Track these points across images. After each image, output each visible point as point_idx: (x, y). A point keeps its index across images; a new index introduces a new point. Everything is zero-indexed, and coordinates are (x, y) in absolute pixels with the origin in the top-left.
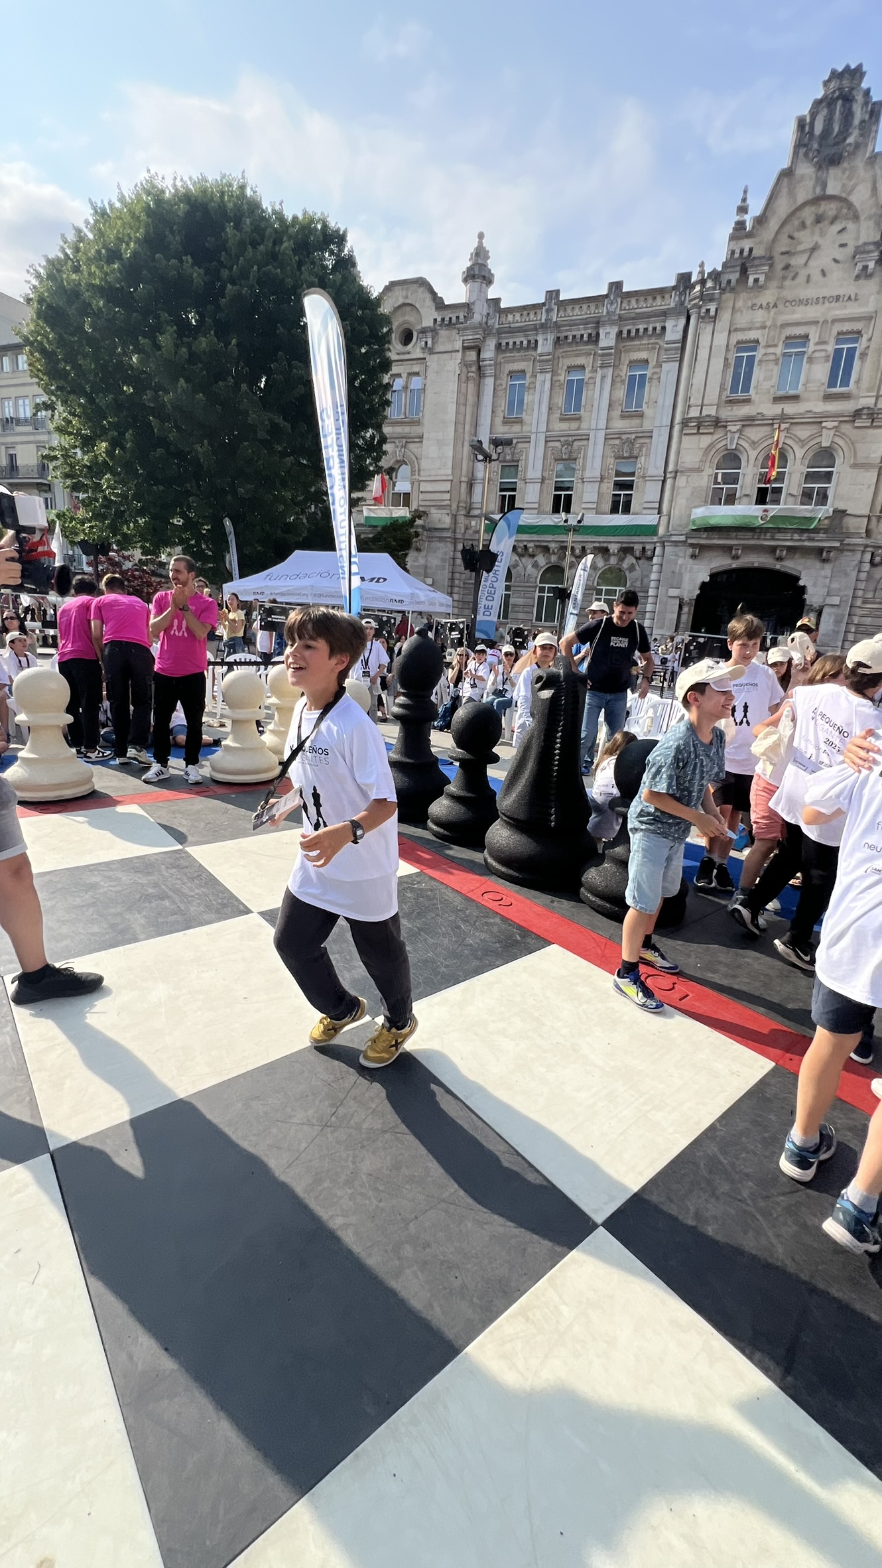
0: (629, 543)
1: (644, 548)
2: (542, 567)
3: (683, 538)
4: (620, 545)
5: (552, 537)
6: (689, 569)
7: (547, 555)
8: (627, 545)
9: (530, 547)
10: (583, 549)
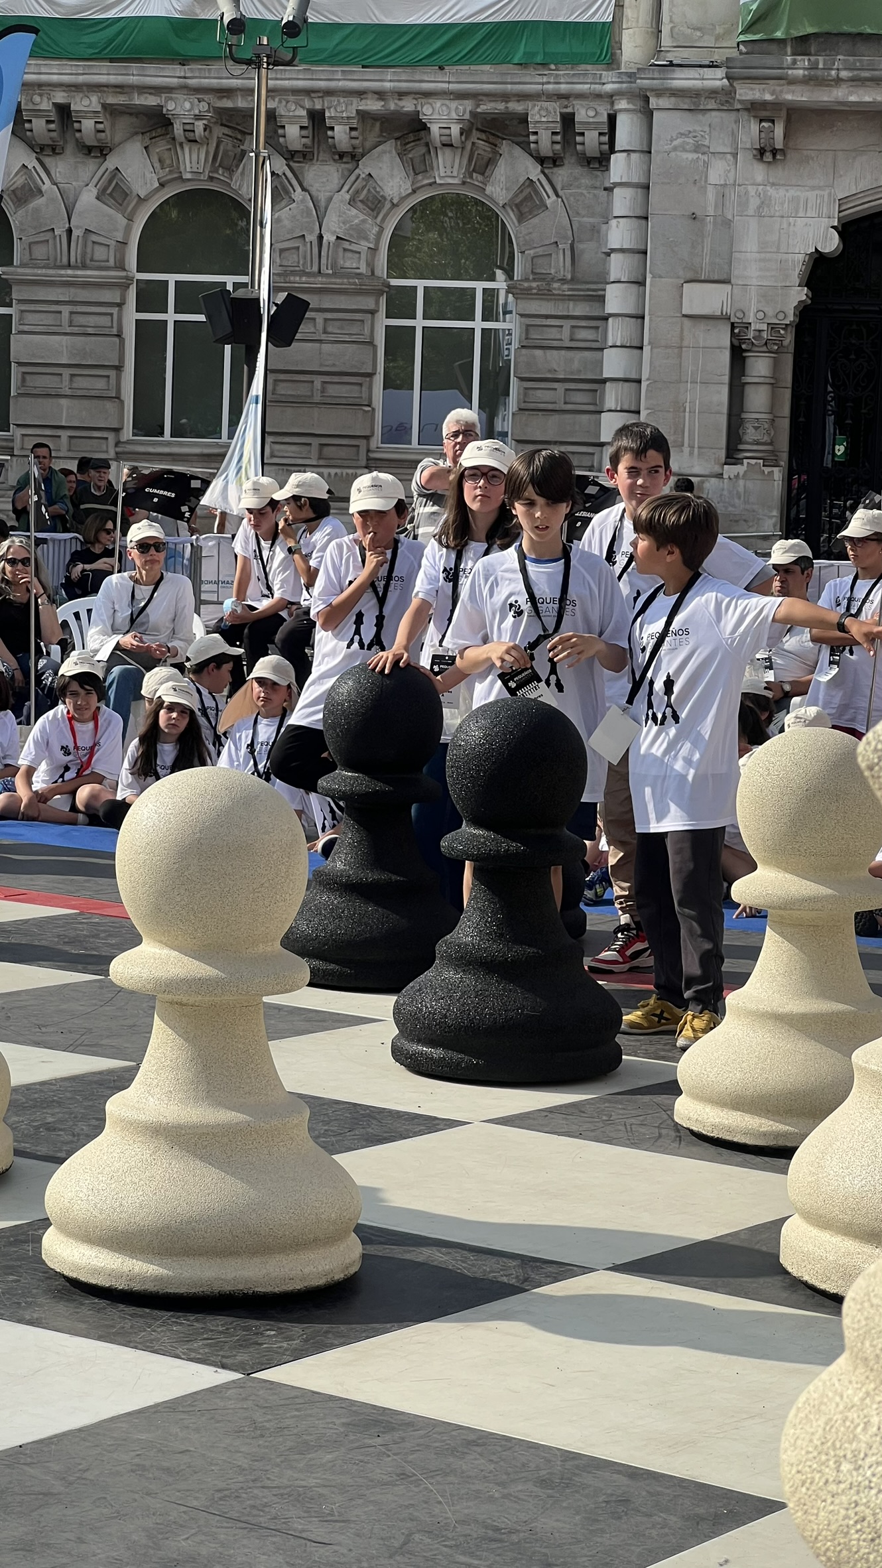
0: (505, 97)
1: (568, 120)
2: (141, 200)
3: (715, 79)
4: (468, 105)
5: (179, 70)
6: (754, 203)
7: (161, 146)
8: (500, 106)
9: (86, 114)
10: (317, 119)
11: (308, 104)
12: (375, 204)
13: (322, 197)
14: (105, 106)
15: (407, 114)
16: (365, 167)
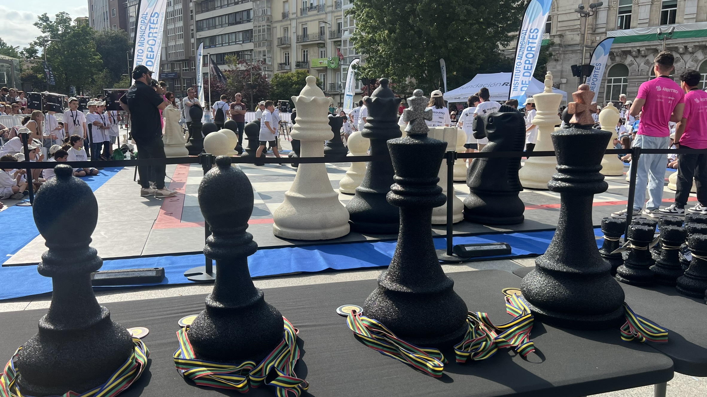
9: (642, 51)
10: (686, 47)
11: (684, 45)
12: (696, 61)
13: (686, 61)
14: (646, 49)
15: (704, 45)
16: (695, 55)
